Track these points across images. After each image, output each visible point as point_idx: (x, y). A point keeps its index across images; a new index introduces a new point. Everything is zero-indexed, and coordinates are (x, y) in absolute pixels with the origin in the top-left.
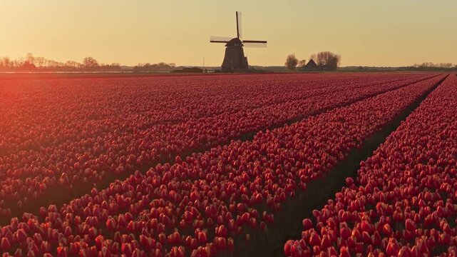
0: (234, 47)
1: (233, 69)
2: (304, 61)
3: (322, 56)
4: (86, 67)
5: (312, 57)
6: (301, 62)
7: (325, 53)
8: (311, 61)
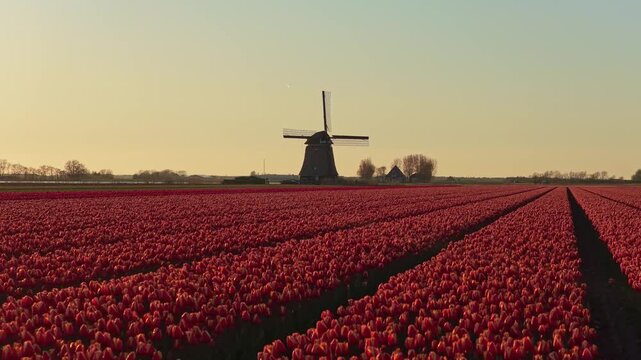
0: (319, 146)
1: (317, 179)
2: (384, 168)
3: (410, 160)
4: (69, 175)
5: (396, 161)
6: (379, 170)
7: (416, 158)
8: (395, 169)
